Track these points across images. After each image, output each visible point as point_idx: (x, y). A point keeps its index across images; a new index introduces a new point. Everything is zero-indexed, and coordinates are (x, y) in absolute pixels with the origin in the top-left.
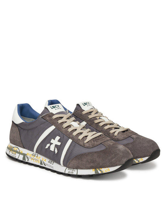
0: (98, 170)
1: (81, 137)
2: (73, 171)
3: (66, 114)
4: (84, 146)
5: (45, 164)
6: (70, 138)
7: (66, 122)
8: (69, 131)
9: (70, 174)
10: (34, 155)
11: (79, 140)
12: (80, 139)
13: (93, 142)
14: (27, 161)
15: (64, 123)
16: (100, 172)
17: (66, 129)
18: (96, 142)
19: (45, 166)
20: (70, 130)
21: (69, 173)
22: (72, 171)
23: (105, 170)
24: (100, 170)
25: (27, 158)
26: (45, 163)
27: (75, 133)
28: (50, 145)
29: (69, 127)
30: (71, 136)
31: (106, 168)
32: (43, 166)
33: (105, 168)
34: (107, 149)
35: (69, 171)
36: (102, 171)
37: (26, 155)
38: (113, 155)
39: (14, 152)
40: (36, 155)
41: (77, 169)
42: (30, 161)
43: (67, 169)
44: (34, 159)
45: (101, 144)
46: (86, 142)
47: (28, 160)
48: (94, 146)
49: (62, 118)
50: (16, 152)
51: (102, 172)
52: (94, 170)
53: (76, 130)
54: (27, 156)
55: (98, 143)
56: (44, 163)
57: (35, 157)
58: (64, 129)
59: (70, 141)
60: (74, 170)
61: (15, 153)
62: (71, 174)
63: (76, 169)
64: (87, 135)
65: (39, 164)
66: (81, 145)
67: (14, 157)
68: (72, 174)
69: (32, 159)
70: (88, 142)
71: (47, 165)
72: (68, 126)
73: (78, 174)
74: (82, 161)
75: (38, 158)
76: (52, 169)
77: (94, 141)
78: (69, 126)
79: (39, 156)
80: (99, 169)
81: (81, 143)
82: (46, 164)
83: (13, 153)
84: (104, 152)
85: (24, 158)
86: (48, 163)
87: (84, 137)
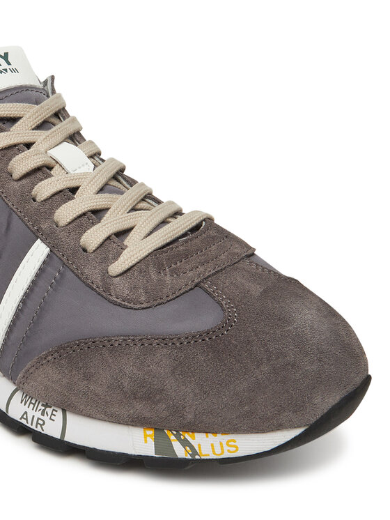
0: (172, 438)
1: (93, 237)
2: (46, 418)
3: (37, 103)
4: (103, 291)
6: (37, 237)
7: (28, 145)
8: (40, 198)
9: (29, 425)
11: (85, 250)
12: (91, 247)
13: (154, 276)
15: (20, 151)
16: (181, 452)
17: (24, 181)
18: (173, 272)
20: (44, 189)
21: (23, 421)
22: (38, 414)
23: (209, 445)
24: (185, 443)
27: (66, 213)
29: (39, 175)
30: (44, 226)
31: (220, 437)
33: (215, 432)
34: (226, 324)
35: (25, 408)
36: (192, 447)
38: (265, 368)
41: (64, 411)
45: (196, 286)
46: (117, 267)
48: (156, 301)
49: (13, 120)
51: (194, 452)
52: (151, 432)
53: (74, 190)
55: (182, 282)
58: (16, 185)
59: (38, 252)
60: (49, 410)
63: (59, 414)
64: (126, 226)
66: (88, 286)
68: (39, 429)
70: (129, 270)
72: (38, 169)
73: (67, 439)
74: (88, 377)
77: (160, 268)
78: (43, 170)
80: (178, 437)
81: (93, 273)
84: (210, 341)
87: (109, 238)
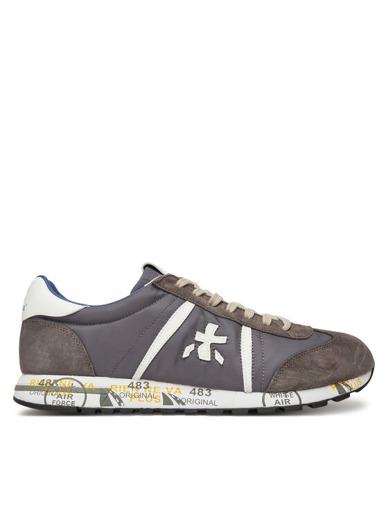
0: (342, 385)
2: (288, 398)
5: (179, 402)
6: (242, 325)
8: (231, 311)
9: (282, 405)
10: (135, 385)
14: (115, 405)
19: (183, 404)
21: (278, 405)
22: (284, 398)
24: (347, 385)
25: (116, 397)
26: (180, 397)
28: (196, 347)
30: (243, 320)
32: (176, 406)
35: (275, 398)
36: (349, 386)
37: (109, 390)
39: (62, 393)
40: (143, 385)
41: (295, 391)
42: (128, 403)
43: (267, 395)
44: (139, 396)
47: (120, 402)
50: (73, 390)
51: (351, 388)
52: (334, 385)
54: (113, 394)
56: (176, 398)
57: (142, 390)
58: (217, 308)
60: (288, 394)
61: (67, 394)
62: (284, 405)
63: (294, 393)
65: (161, 405)
67: (70, 404)
68: (288, 404)
69: (132, 396)
71: (189, 400)
73: (303, 403)
75: (153, 390)
76: (211, 407)
79: (152, 384)
80: (343, 383)
81: (277, 331)
82: (184, 401)
83: (60, 396)
85: (105, 399)
86: (192, 396)
